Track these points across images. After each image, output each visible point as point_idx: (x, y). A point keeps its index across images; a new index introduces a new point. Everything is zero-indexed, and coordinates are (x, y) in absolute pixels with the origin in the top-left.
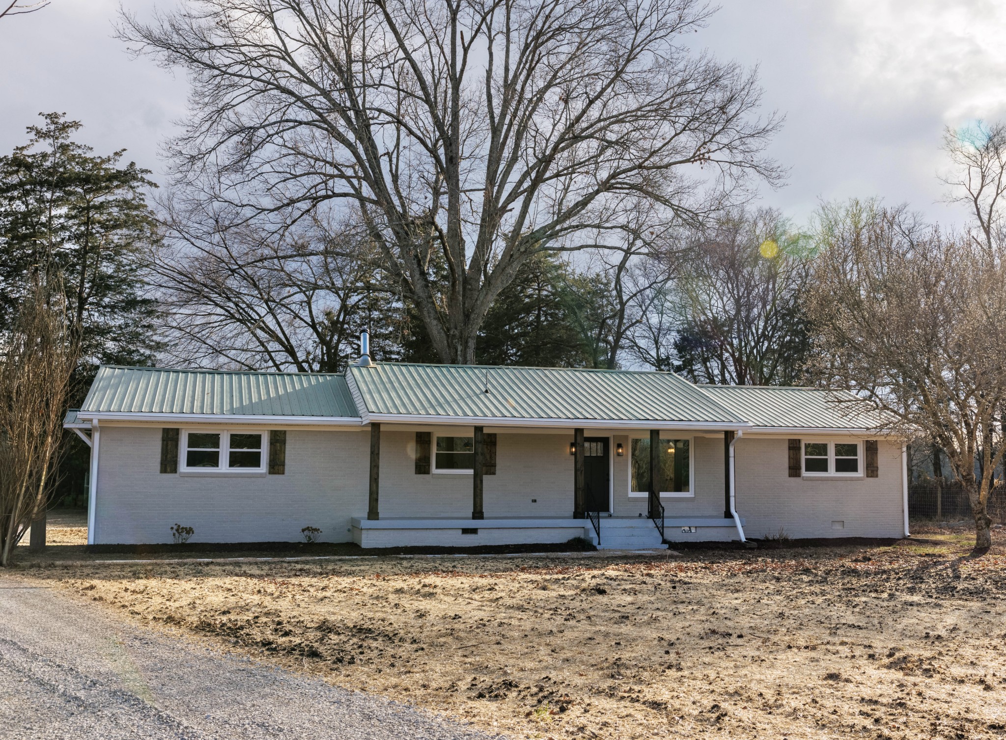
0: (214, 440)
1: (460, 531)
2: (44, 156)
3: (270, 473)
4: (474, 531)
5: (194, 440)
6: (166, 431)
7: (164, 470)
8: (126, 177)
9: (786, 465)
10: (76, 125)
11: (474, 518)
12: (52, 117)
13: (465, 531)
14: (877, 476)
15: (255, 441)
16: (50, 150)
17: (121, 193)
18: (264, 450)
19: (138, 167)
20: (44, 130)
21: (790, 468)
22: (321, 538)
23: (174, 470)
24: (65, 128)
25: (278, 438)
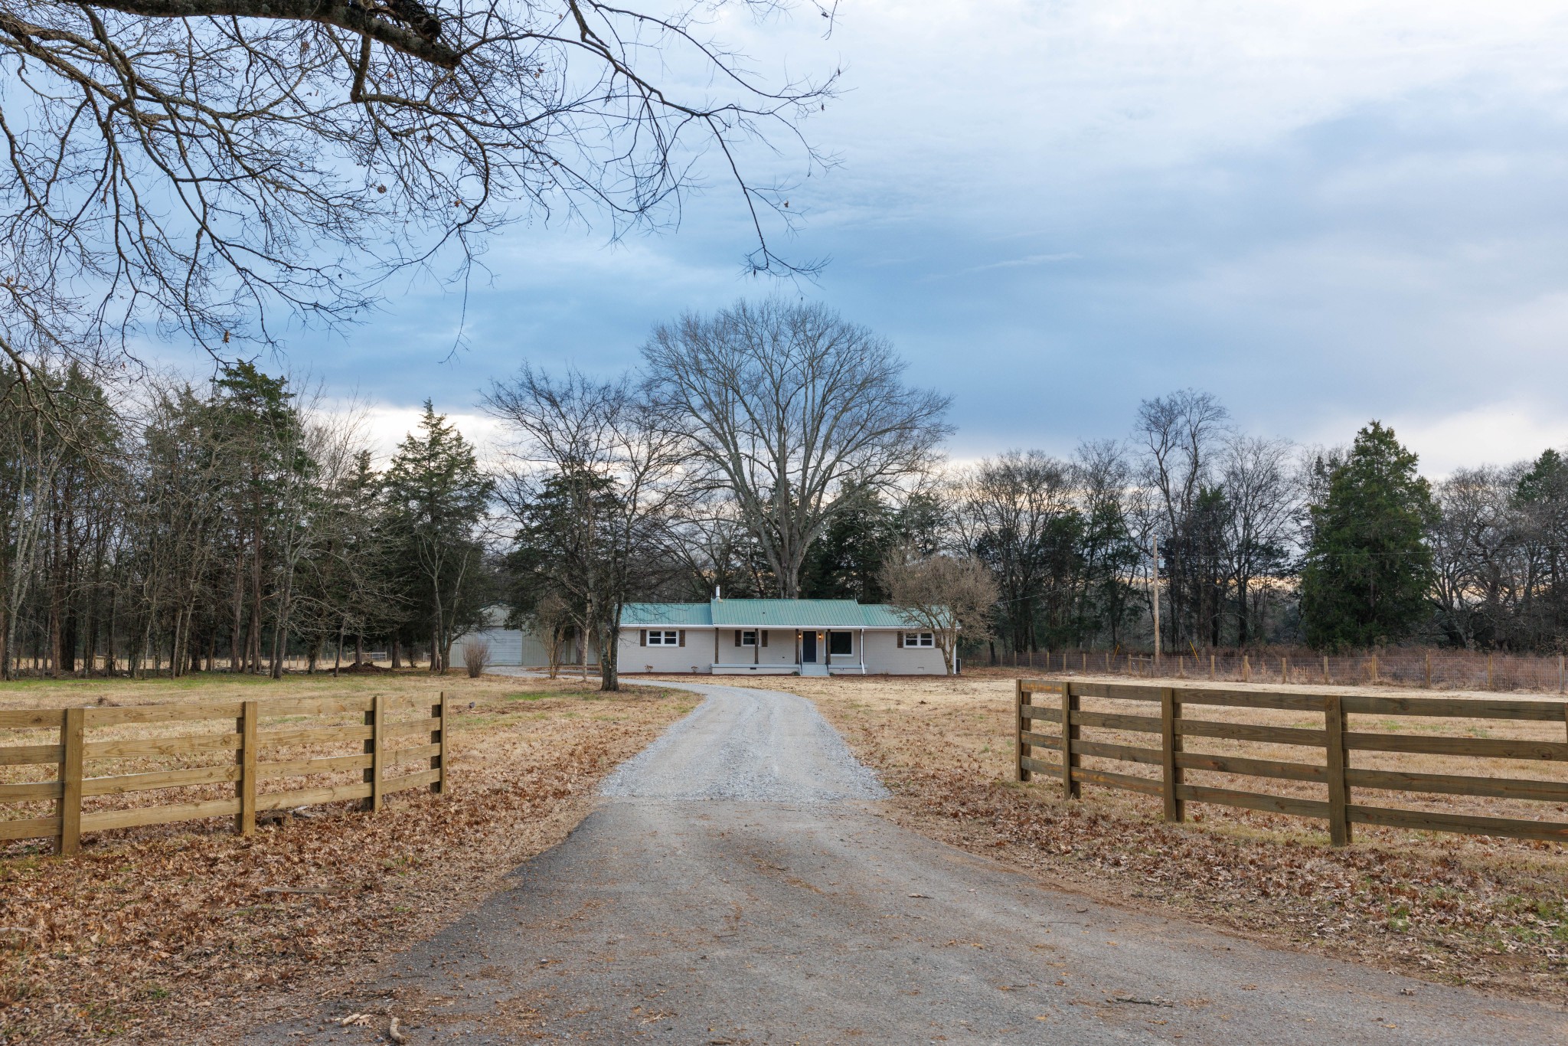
0: (659, 634)
1: (749, 670)
3: (680, 646)
4: (753, 670)
5: (652, 634)
6: (642, 630)
7: (641, 644)
9: (896, 642)
11: (755, 663)
13: (751, 668)
14: (941, 647)
15: (674, 634)
17: (605, 491)
18: (677, 638)
21: (898, 644)
22: (698, 671)
23: (645, 644)
25: (682, 632)
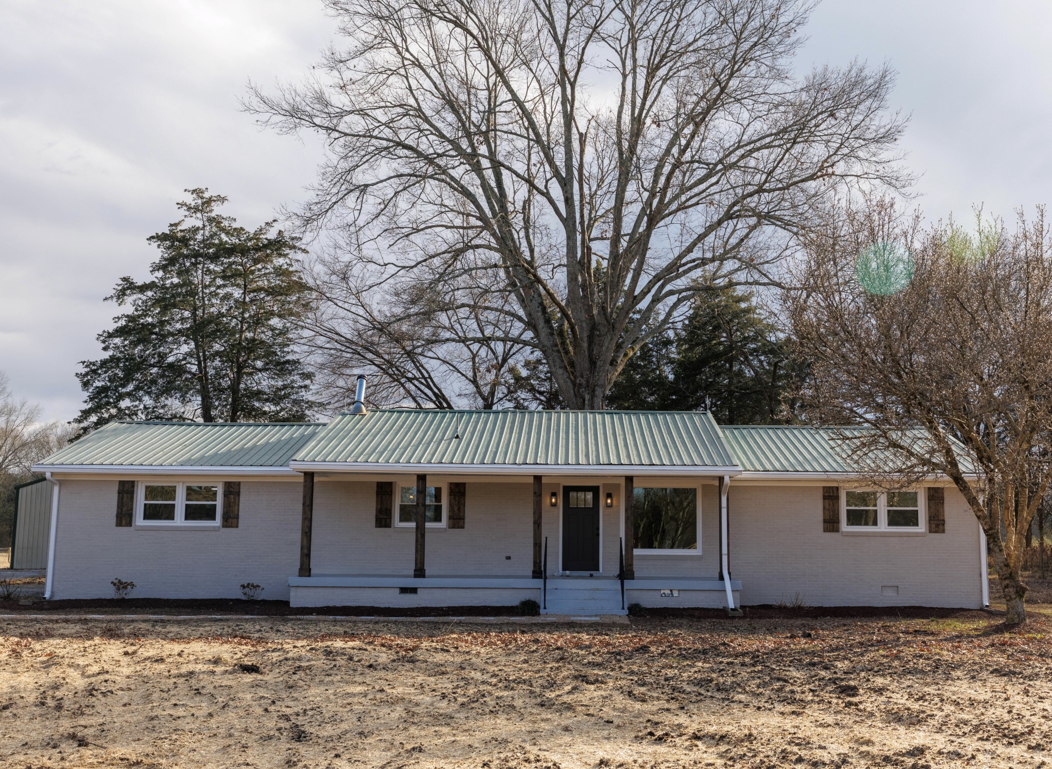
0: (170, 493)
1: (398, 591)
2: (196, 230)
3: (223, 526)
4: (414, 590)
5: (151, 492)
6: (122, 483)
7: (119, 524)
8: (278, 245)
9: (821, 518)
10: (222, 199)
11: (416, 576)
12: (198, 192)
13: (404, 590)
14: (943, 531)
15: (211, 493)
16: (199, 224)
18: (219, 503)
19: (286, 234)
20: (193, 204)
21: (825, 521)
22: (261, 596)
23: (129, 524)
24: (209, 201)
25: (232, 490)
